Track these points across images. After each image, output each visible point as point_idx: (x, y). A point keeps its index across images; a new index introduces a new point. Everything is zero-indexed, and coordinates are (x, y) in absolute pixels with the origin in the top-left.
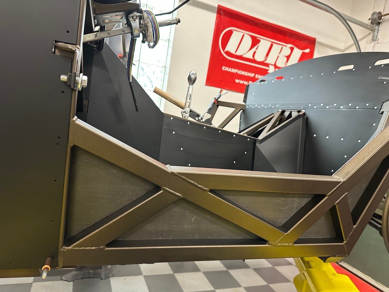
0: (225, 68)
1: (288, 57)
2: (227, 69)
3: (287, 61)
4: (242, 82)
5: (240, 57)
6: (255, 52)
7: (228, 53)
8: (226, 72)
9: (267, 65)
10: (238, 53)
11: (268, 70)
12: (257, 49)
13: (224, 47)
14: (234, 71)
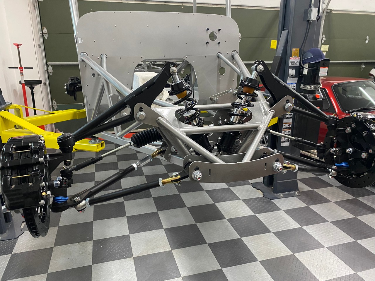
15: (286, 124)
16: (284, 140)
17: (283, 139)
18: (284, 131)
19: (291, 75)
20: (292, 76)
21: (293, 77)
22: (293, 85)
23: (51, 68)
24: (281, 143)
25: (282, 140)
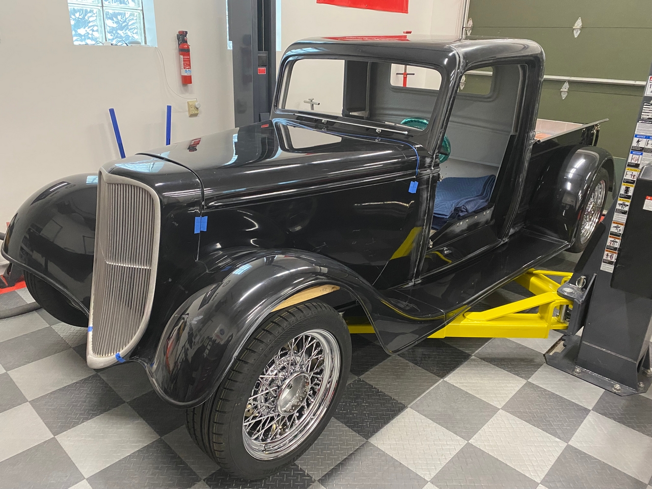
15: (620, 226)
16: (609, 259)
17: (607, 255)
18: (613, 239)
19: (648, 117)
21: (651, 123)
24: (603, 263)
25: (605, 257)
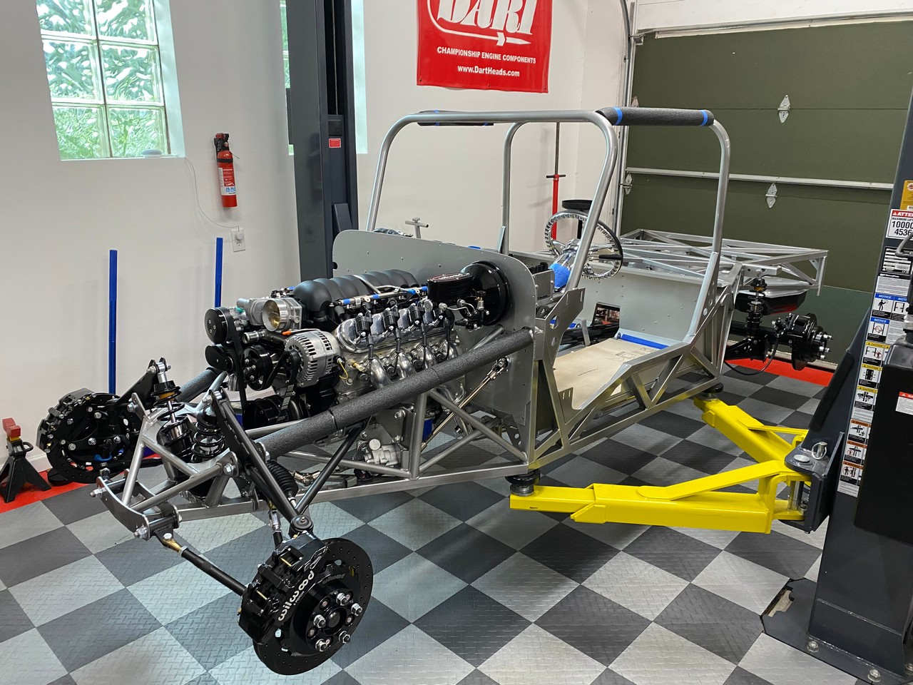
0: (441, 50)
1: (520, 13)
2: (444, 50)
3: (520, 21)
4: (465, 69)
5: (458, 27)
6: (477, 13)
7: (442, 22)
8: (444, 55)
9: (494, 33)
10: (455, 21)
11: (497, 41)
12: (478, 8)
13: (435, 14)
14: (454, 52)
19: (893, 268)
20: (895, 270)
21: (901, 277)
22: (899, 305)
23: (631, 180)
